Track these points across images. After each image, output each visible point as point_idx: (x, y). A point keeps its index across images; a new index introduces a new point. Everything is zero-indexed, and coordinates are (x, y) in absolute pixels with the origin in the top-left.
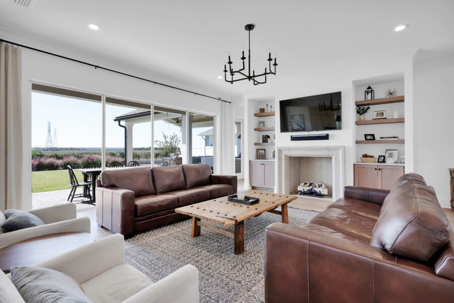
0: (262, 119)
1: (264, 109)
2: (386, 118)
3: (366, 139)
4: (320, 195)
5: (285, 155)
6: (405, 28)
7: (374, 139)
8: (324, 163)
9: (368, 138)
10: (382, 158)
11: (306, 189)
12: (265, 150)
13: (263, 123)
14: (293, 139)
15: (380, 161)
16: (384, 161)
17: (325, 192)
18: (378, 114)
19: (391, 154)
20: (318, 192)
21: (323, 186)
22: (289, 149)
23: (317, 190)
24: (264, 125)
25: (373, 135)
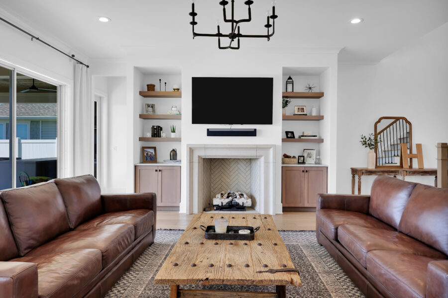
0: (151, 101)
1: (154, 86)
2: (306, 115)
3: (287, 137)
4: (242, 208)
5: (199, 157)
6: (360, 23)
7: (294, 137)
8: (242, 166)
9: (289, 136)
10: (302, 158)
11: (225, 201)
12: (155, 148)
13: (153, 106)
14: (211, 133)
15: (300, 161)
16: (303, 163)
17: (248, 203)
18: (299, 108)
19: (309, 154)
20: (241, 204)
21: (245, 196)
22: (205, 148)
23: (240, 201)
24: (154, 111)
25: (292, 133)
